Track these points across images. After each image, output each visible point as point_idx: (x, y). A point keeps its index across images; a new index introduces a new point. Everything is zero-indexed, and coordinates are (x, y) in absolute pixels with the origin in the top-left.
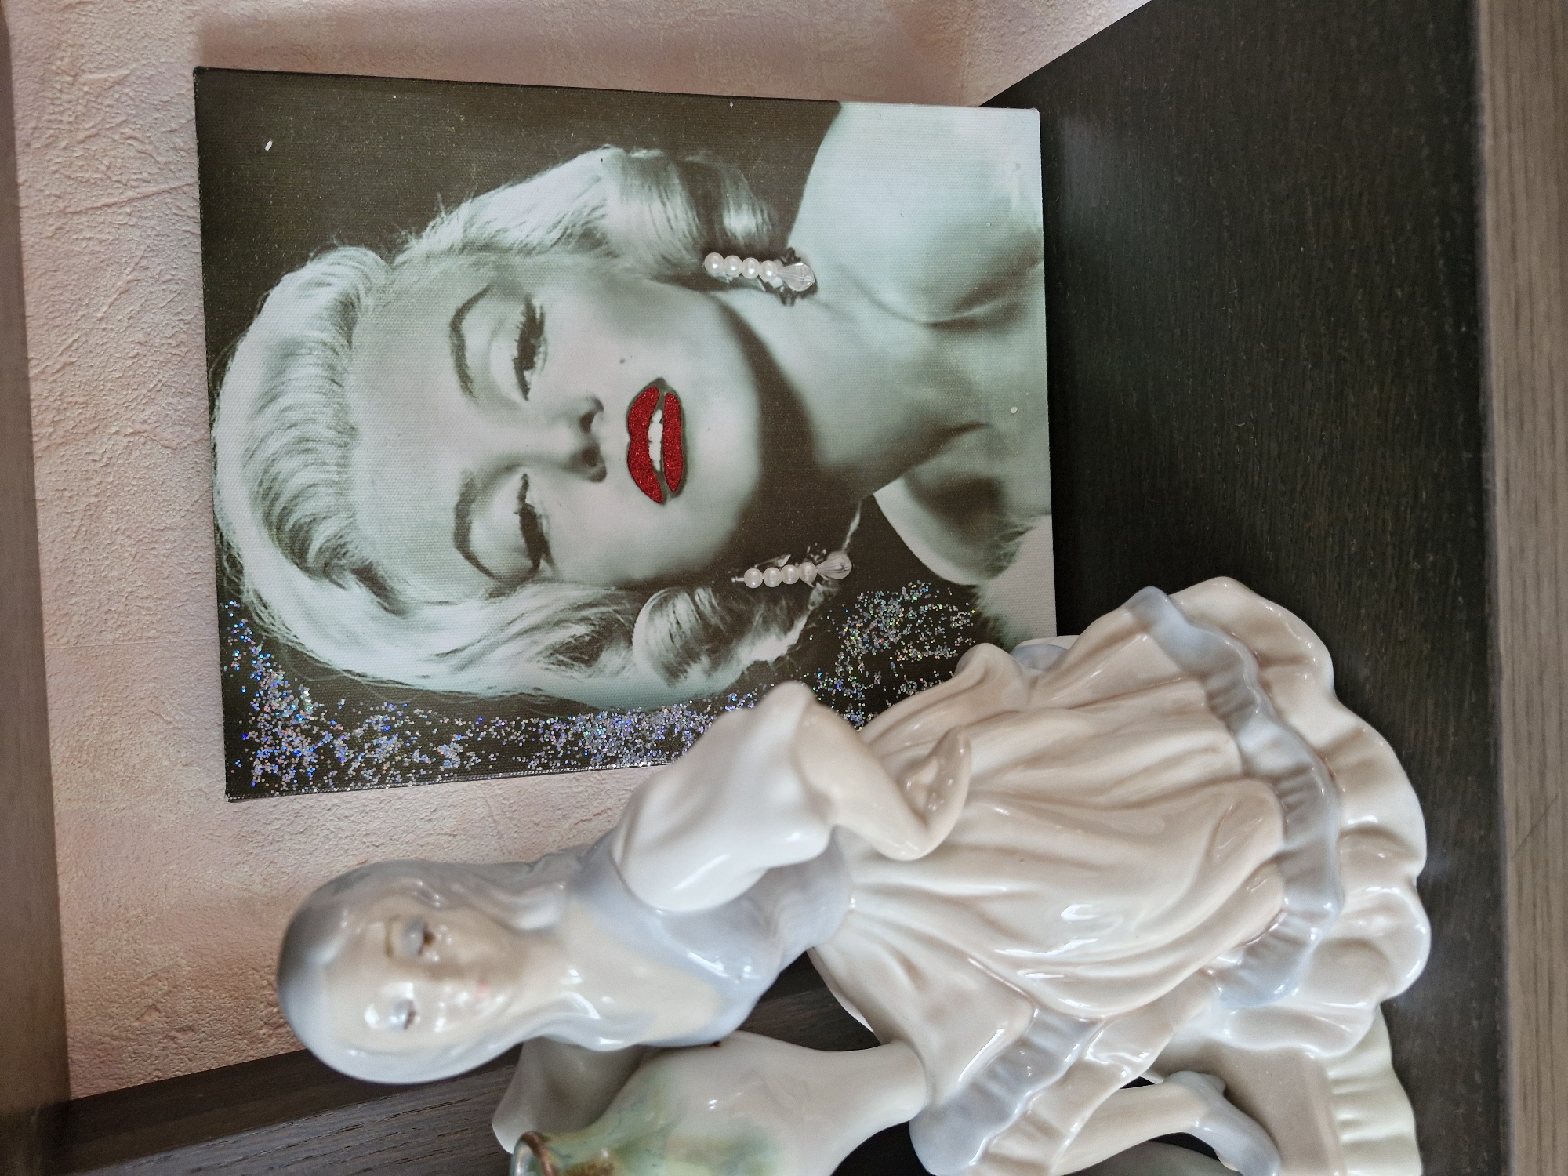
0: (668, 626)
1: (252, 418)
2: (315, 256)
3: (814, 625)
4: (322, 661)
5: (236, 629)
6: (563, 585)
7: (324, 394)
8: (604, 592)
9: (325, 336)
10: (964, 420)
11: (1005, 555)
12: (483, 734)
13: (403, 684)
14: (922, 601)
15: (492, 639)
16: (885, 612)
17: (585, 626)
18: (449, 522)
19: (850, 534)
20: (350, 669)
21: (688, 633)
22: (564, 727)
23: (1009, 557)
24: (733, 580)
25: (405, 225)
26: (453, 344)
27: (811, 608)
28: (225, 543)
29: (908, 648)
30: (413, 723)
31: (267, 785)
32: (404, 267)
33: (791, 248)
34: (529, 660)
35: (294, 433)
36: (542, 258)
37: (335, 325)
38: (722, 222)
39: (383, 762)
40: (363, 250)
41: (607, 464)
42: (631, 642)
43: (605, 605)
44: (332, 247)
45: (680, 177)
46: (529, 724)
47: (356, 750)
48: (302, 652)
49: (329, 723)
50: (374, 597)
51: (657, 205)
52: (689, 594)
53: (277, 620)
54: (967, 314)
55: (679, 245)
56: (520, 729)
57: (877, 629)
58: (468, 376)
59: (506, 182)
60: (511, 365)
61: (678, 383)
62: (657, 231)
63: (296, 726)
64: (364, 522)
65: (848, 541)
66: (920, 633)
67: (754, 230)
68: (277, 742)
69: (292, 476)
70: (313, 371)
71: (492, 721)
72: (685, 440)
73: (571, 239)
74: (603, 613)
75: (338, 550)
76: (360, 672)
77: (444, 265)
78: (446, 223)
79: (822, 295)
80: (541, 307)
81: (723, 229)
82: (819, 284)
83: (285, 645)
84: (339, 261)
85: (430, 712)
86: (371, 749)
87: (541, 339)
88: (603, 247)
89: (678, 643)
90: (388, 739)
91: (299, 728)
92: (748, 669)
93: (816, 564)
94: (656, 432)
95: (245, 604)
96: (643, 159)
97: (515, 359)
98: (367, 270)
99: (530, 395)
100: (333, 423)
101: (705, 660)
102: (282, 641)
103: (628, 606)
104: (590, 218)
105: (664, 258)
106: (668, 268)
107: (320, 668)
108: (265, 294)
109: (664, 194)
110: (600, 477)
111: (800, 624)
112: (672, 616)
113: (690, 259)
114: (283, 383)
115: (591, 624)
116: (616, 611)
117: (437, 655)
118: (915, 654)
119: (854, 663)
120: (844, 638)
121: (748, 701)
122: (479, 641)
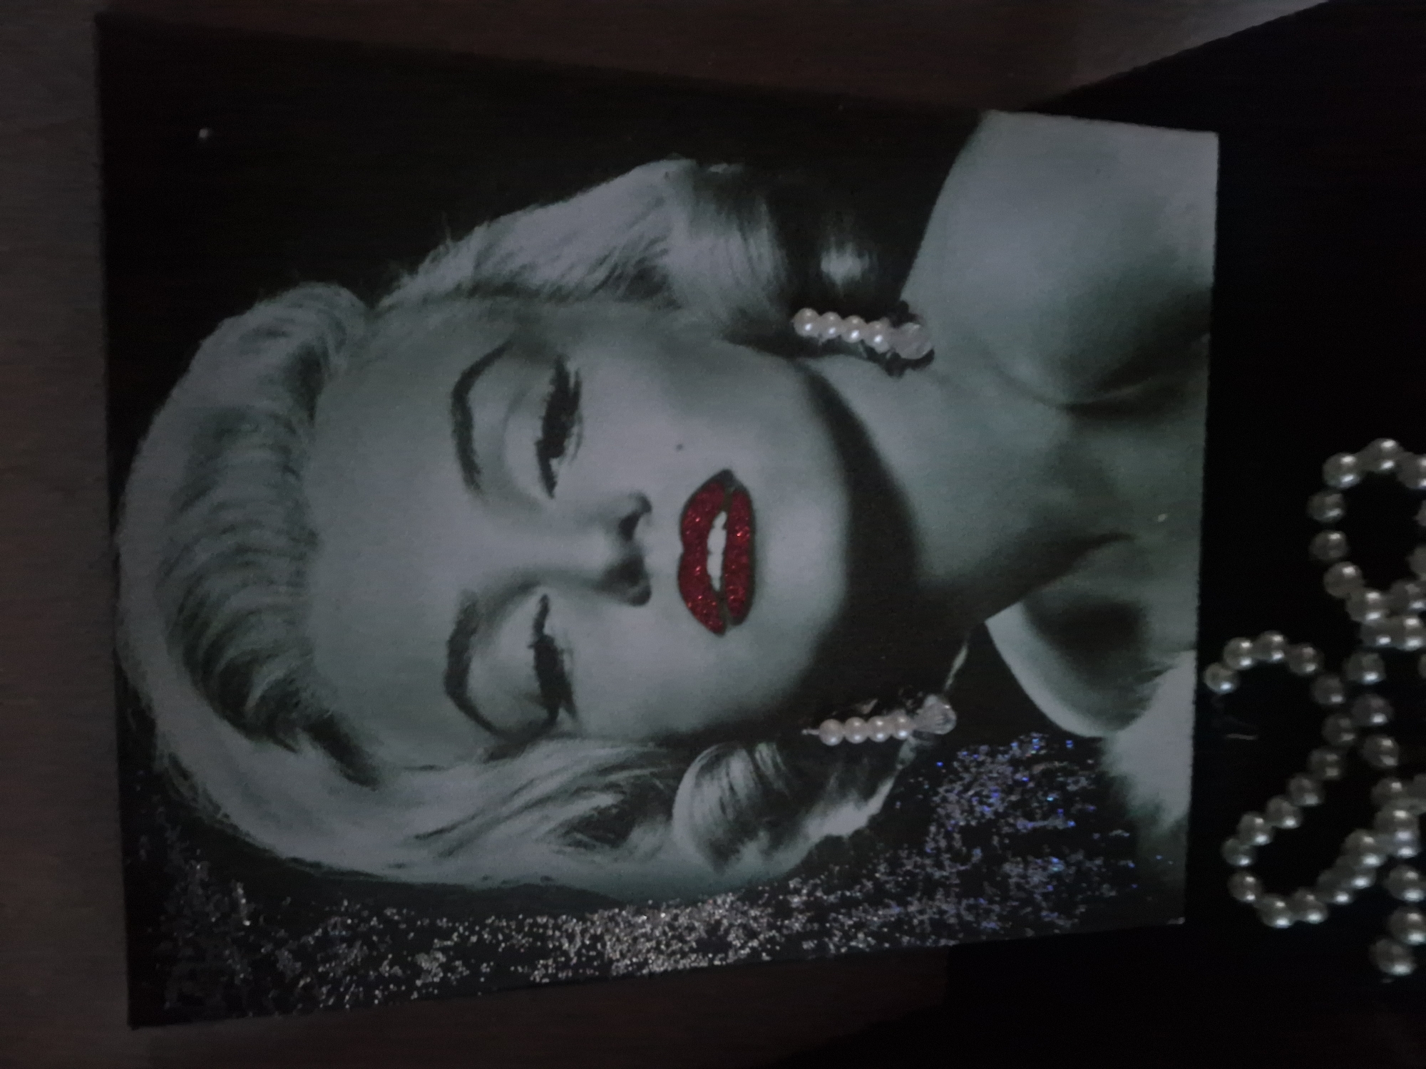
0: (719, 793)
3: (902, 789)
4: (261, 847)
5: (143, 807)
6: (587, 742)
7: (273, 486)
8: (639, 749)
9: (277, 407)
10: (1100, 529)
11: (1139, 700)
12: (474, 939)
13: (370, 875)
14: (1036, 759)
15: (490, 814)
16: (991, 772)
17: (612, 795)
19: (953, 673)
20: (299, 857)
21: (744, 802)
22: (580, 926)
23: (1144, 702)
24: (805, 732)
25: (394, 255)
26: (456, 421)
27: (900, 767)
28: (130, 692)
29: (1016, 818)
30: (382, 926)
31: (186, 1009)
32: (392, 314)
33: (904, 303)
34: (538, 841)
36: (580, 308)
37: (292, 391)
38: (819, 265)
39: (341, 978)
40: (336, 288)
41: (654, 584)
42: (669, 815)
43: (641, 767)
45: (769, 205)
46: (535, 924)
47: (306, 962)
49: (269, 928)
50: (334, 761)
51: (736, 240)
52: (748, 751)
53: (201, 794)
54: (1113, 395)
55: (761, 294)
56: (523, 931)
57: (978, 794)
58: (474, 463)
60: (532, 451)
61: (748, 475)
62: (733, 275)
63: (224, 934)
65: (950, 682)
66: (1030, 798)
67: (858, 276)
68: (200, 954)
70: (260, 454)
71: (487, 921)
72: (754, 550)
73: (619, 283)
74: (638, 777)
75: (288, 699)
76: (313, 861)
78: (452, 254)
79: (936, 365)
80: (577, 373)
81: (819, 275)
82: (936, 351)
84: (302, 303)
85: (405, 911)
87: (576, 415)
88: (665, 294)
89: (731, 816)
90: (349, 947)
92: (816, 847)
93: (911, 713)
94: (717, 540)
95: (157, 774)
96: (721, 175)
97: (539, 441)
98: (339, 315)
99: (556, 490)
100: (284, 526)
101: (763, 835)
102: (207, 821)
103: (670, 767)
104: (647, 254)
105: (742, 312)
106: (746, 325)
107: (262, 858)
109: (746, 225)
110: (642, 598)
111: (885, 789)
112: (725, 779)
114: (216, 471)
115: (619, 793)
116: (653, 775)
117: (418, 837)
118: (1023, 825)
119: (948, 835)
120: (938, 806)
121: (815, 887)
122: (473, 818)
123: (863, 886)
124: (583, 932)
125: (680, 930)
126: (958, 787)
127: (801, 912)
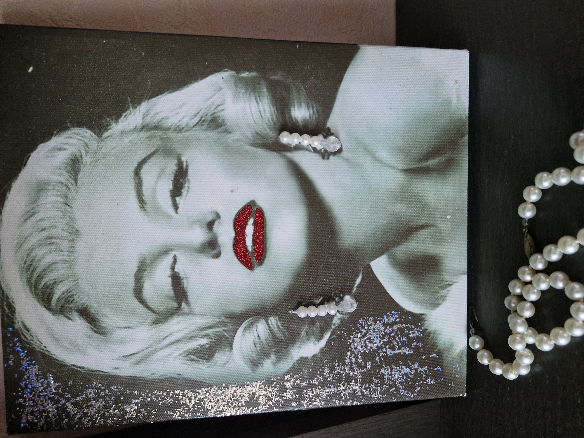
0: (253, 338)
1: (20, 226)
2: (57, 133)
3: (334, 336)
4: (60, 360)
5: (11, 343)
6: (195, 317)
7: (61, 212)
8: (217, 320)
9: (63, 179)
10: (421, 223)
11: (441, 297)
12: (149, 399)
13: (105, 372)
14: (395, 323)
15: (154, 347)
16: (374, 329)
17: (206, 339)
18: (131, 282)
19: (356, 286)
20: (75, 364)
21: (264, 341)
22: (194, 395)
23: (443, 298)
24: (290, 312)
25: (109, 116)
26: (135, 183)
27: (333, 327)
28: (5, 296)
29: (386, 349)
30: (110, 393)
31: (30, 427)
32: (108, 139)
33: (328, 128)
34: (175, 358)
35: (44, 234)
36: (187, 134)
37: (68, 172)
38: (290, 113)
39: (94, 415)
40: (85, 130)
41: (222, 249)
42: (231, 347)
43: (218, 327)
44: (67, 128)
45: (268, 88)
46: (174, 394)
47: (79, 408)
48: (49, 355)
49: (64, 393)
50: (89, 325)
51: (254, 103)
52: (265, 320)
53: (35, 338)
54: (425, 164)
55: (266, 126)
56: (169, 396)
57: (369, 338)
58: (144, 200)
59: (168, 91)
60: (168, 194)
61: (262, 203)
62: (253, 118)
63: (45, 396)
64: (84, 284)
65: (355, 289)
66: (393, 340)
67: (308, 117)
68: (35, 404)
69: (43, 257)
70: (55, 198)
71: (154, 392)
72: (266, 234)
73: (204, 123)
74: (216, 332)
75: (68, 299)
76: (81, 366)
77: (131, 138)
78: (133, 114)
79: (344, 154)
80: (186, 161)
81: (291, 117)
82: (344, 147)
83: (39, 352)
84: (71, 136)
85: (119, 387)
86: (87, 407)
87: (186, 179)
88: (224, 127)
89: (258, 348)
90: (97, 402)
91: (47, 397)
92: (297, 361)
93: (337, 303)
94: (250, 230)
95: (17, 329)
96: (246, 77)
97: (171, 190)
98: (86, 140)
99: (179, 211)
100: (66, 228)
101: (273, 356)
102: (37, 349)
103: (231, 328)
104: (216, 111)
105: (257, 133)
106: (259, 139)
107: (59, 364)
108: (28, 155)
109: (258, 97)
110: (218, 255)
111: (327, 336)
112: (255, 333)
113: (272, 134)
114: (38, 206)
115: (209, 338)
116: (224, 331)
117: (124, 356)
118: (390, 352)
119: (356, 357)
120: (351, 344)
121: (296, 379)
122: (147, 349)
123: (318, 378)
124: (195, 397)
125: (237, 397)
126: (359, 336)
127: (291, 390)
